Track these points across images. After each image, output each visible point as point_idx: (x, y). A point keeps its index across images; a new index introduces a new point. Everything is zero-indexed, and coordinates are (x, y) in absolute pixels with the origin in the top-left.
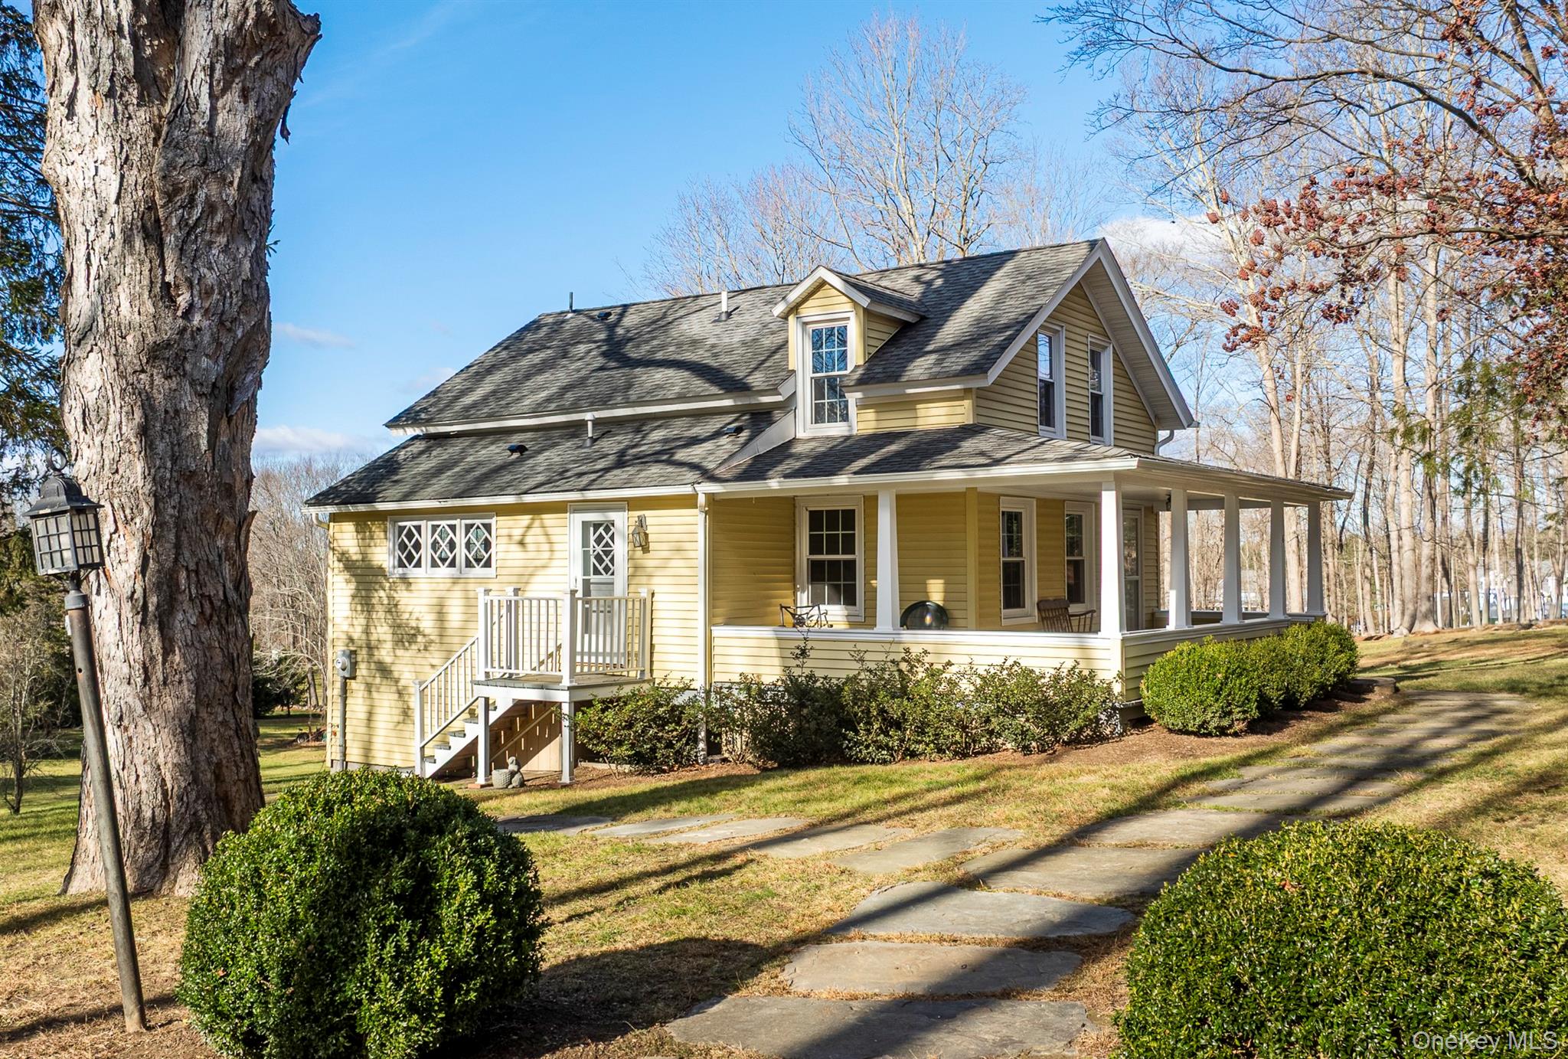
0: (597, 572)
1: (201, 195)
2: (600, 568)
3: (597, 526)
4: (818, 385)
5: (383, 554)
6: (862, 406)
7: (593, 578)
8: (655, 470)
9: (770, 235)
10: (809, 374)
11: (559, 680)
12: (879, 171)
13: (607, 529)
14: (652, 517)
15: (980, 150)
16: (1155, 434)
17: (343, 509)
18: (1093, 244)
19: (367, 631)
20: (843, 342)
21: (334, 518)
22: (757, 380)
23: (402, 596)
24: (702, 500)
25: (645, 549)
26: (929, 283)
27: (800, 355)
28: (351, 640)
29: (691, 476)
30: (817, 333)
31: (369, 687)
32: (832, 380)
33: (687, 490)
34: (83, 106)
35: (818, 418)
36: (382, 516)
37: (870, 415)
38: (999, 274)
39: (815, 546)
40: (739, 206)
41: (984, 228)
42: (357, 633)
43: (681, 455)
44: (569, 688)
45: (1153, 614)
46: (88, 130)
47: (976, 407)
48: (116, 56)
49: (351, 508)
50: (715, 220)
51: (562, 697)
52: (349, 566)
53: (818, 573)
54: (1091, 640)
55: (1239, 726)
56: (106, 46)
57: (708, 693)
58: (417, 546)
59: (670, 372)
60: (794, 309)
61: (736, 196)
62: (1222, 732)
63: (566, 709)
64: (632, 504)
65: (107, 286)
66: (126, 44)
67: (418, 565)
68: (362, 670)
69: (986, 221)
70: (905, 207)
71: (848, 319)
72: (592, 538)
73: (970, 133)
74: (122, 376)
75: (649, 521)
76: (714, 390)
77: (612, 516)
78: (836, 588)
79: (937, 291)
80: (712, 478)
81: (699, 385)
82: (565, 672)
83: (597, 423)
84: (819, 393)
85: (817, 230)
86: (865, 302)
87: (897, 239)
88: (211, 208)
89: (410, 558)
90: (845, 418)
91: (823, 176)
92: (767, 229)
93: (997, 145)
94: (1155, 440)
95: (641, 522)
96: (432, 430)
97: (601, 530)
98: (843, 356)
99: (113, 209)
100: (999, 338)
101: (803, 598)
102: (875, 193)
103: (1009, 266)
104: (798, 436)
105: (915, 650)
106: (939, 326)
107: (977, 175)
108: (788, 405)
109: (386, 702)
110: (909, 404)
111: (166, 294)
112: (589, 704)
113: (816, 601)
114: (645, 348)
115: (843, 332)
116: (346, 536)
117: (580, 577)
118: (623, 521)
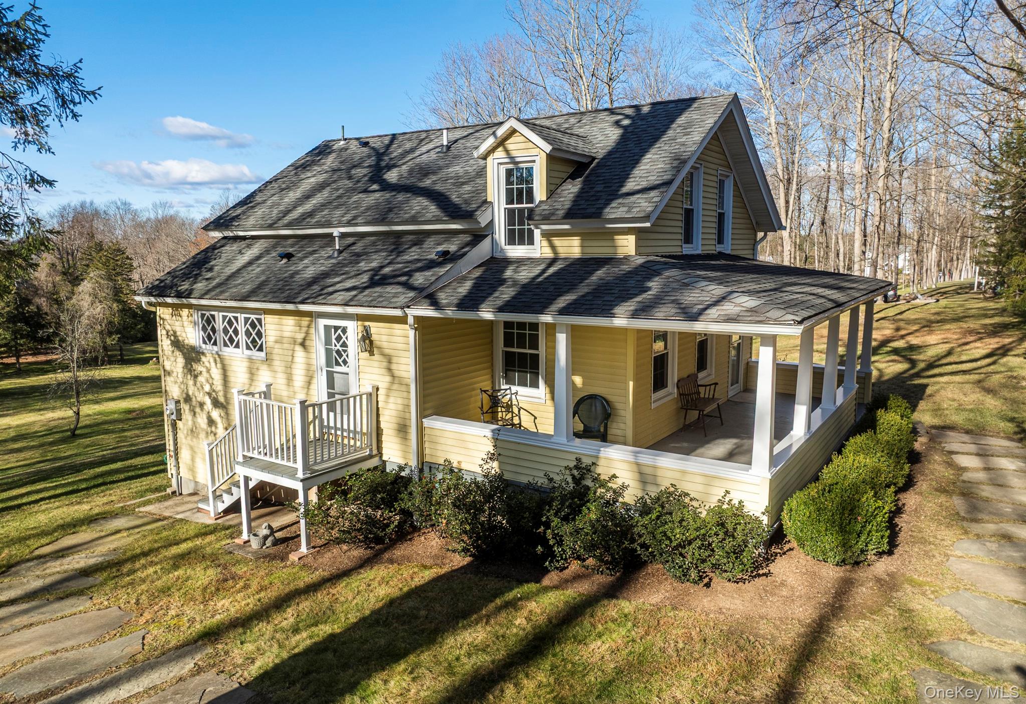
2: (340, 361)
4: (510, 215)
7: (335, 369)
9: (496, 77)
10: (504, 205)
11: (295, 471)
12: (562, 39)
13: (344, 332)
14: (377, 328)
15: (619, 27)
16: (756, 236)
20: (530, 180)
24: (411, 320)
25: (371, 353)
27: (496, 190)
30: (509, 172)
31: (191, 428)
32: (520, 212)
33: (399, 313)
35: (511, 240)
39: (508, 343)
40: (477, 60)
41: (621, 72)
44: (302, 481)
45: (748, 363)
47: (638, 240)
50: (463, 69)
51: (297, 485)
53: (510, 361)
57: (421, 471)
58: (214, 330)
60: (491, 152)
61: (476, 54)
64: (359, 318)
67: (215, 343)
68: (185, 415)
69: (622, 68)
70: (578, 61)
71: (534, 161)
72: (334, 337)
73: (614, 17)
75: (373, 330)
77: (346, 323)
78: (524, 375)
82: (299, 465)
83: (343, 236)
84: (510, 220)
85: (524, 75)
86: (548, 148)
87: (572, 78)
89: (209, 337)
90: (532, 243)
91: (528, 41)
92: (495, 73)
93: (629, 24)
94: (755, 240)
95: (367, 329)
96: (233, 234)
97: (339, 331)
98: (530, 192)
102: (559, 52)
104: (495, 255)
107: (618, 41)
115: (530, 172)
117: (324, 368)
118: (353, 327)
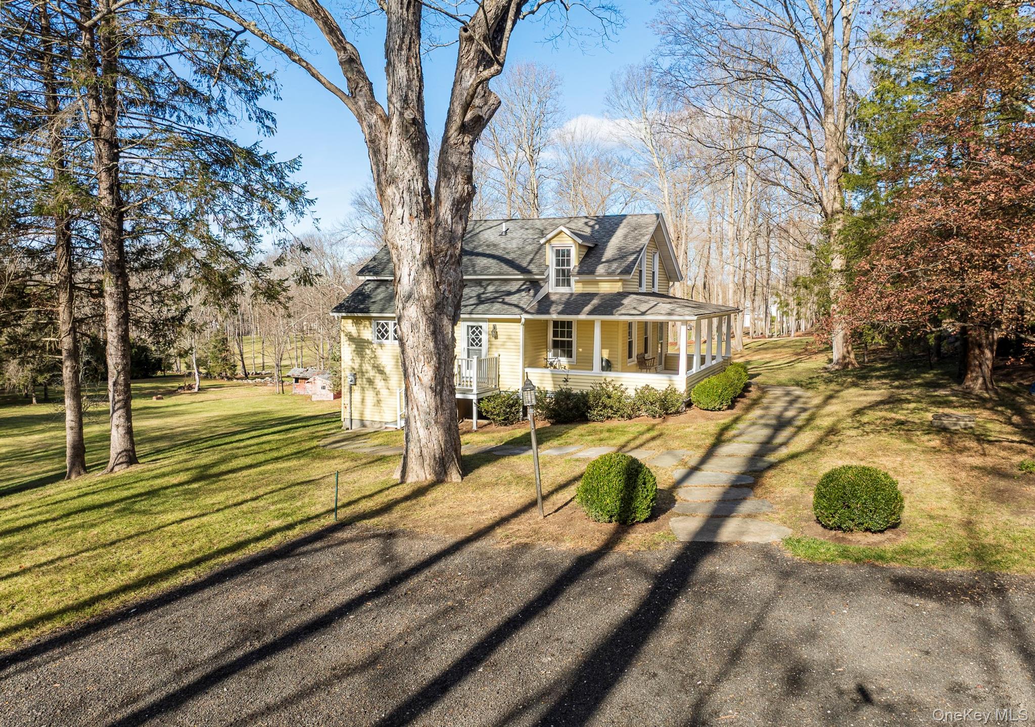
0: (472, 345)
1: (449, 253)
2: (474, 344)
3: (472, 327)
4: (558, 271)
5: (368, 333)
6: (577, 282)
7: (471, 347)
8: (497, 306)
10: (554, 267)
11: (472, 390)
13: (477, 328)
14: (499, 325)
16: (670, 283)
17: (349, 315)
18: (658, 215)
19: (361, 366)
20: (569, 255)
21: (343, 317)
22: (532, 267)
23: (379, 352)
24: (523, 321)
25: (496, 338)
26: (592, 227)
27: (550, 258)
28: (354, 369)
29: (516, 310)
30: (558, 251)
31: (363, 389)
32: (563, 271)
33: (518, 317)
34: (406, 220)
35: (557, 285)
36: (370, 318)
37: (580, 285)
38: (622, 225)
39: (555, 334)
42: (356, 366)
43: (507, 299)
44: (475, 393)
46: (408, 229)
47: (623, 284)
48: (417, 203)
49: (352, 315)
51: (473, 397)
52: (351, 339)
53: (556, 345)
54: (675, 377)
55: (725, 407)
56: (414, 200)
58: (387, 331)
59: (491, 260)
60: (549, 241)
62: (719, 409)
63: (475, 401)
64: (490, 320)
65: (417, 282)
66: (420, 198)
67: (387, 338)
68: (359, 381)
71: (572, 247)
72: (470, 332)
74: (426, 314)
75: (498, 327)
76: (517, 272)
77: (481, 324)
78: (564, 351)
79: (597, 231)
80: (527, 312)
81: (505, 268)
82: (474, 388)
84: (558, 275)
86: (580, 241)
88: (451, 256)
89: (383, 336)
90: (569, 285)
94: (669, 286)
95: (495, 327)
96: (379, 278)
97: (474, 329)
98: (569, 261)
99: (418, 256)
100: (632, 258)
101: (550, 355)
103: (625, 221)
104: (550, 291)
105: (608, 380)
106: (604, 249)
108: (546, 280)
109: (370, 395)
110: (596, 282)
111: (437, 285)
112: (482, 399)
113: (556, 355)
114: (471, 245)
115: (569, 251)
116: (349, 326)
117: (466, 347)
118: (486, 326)
